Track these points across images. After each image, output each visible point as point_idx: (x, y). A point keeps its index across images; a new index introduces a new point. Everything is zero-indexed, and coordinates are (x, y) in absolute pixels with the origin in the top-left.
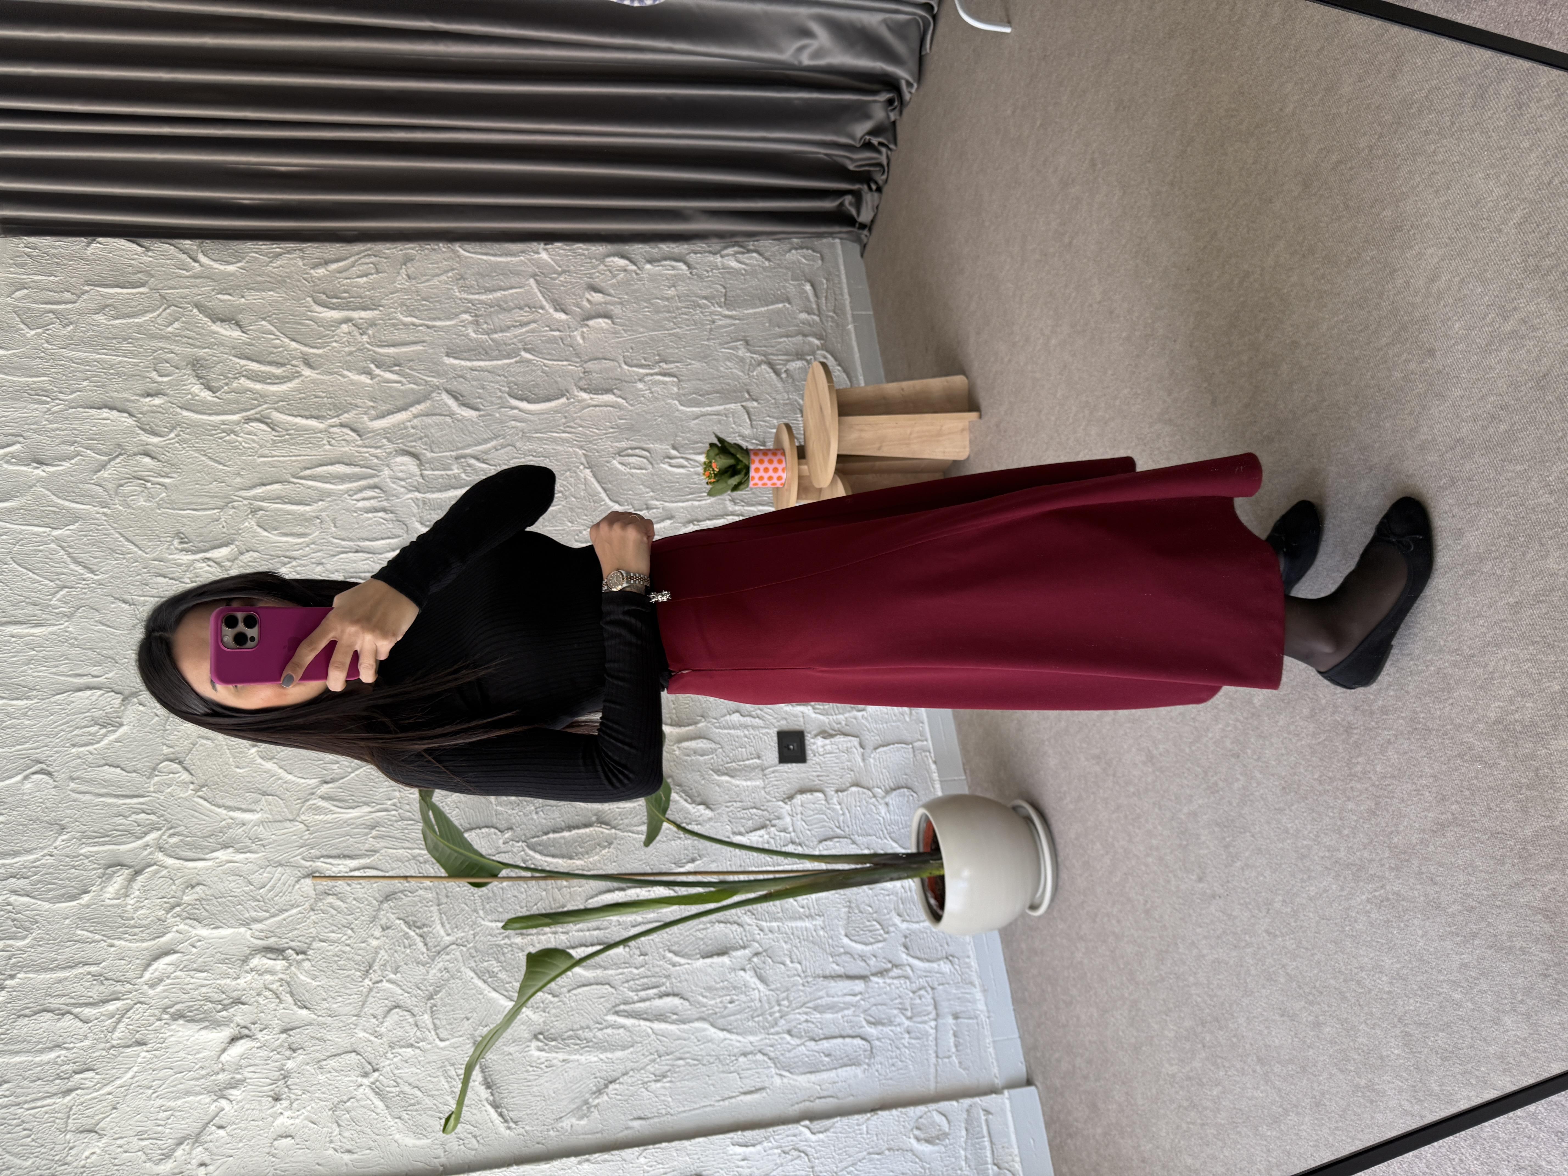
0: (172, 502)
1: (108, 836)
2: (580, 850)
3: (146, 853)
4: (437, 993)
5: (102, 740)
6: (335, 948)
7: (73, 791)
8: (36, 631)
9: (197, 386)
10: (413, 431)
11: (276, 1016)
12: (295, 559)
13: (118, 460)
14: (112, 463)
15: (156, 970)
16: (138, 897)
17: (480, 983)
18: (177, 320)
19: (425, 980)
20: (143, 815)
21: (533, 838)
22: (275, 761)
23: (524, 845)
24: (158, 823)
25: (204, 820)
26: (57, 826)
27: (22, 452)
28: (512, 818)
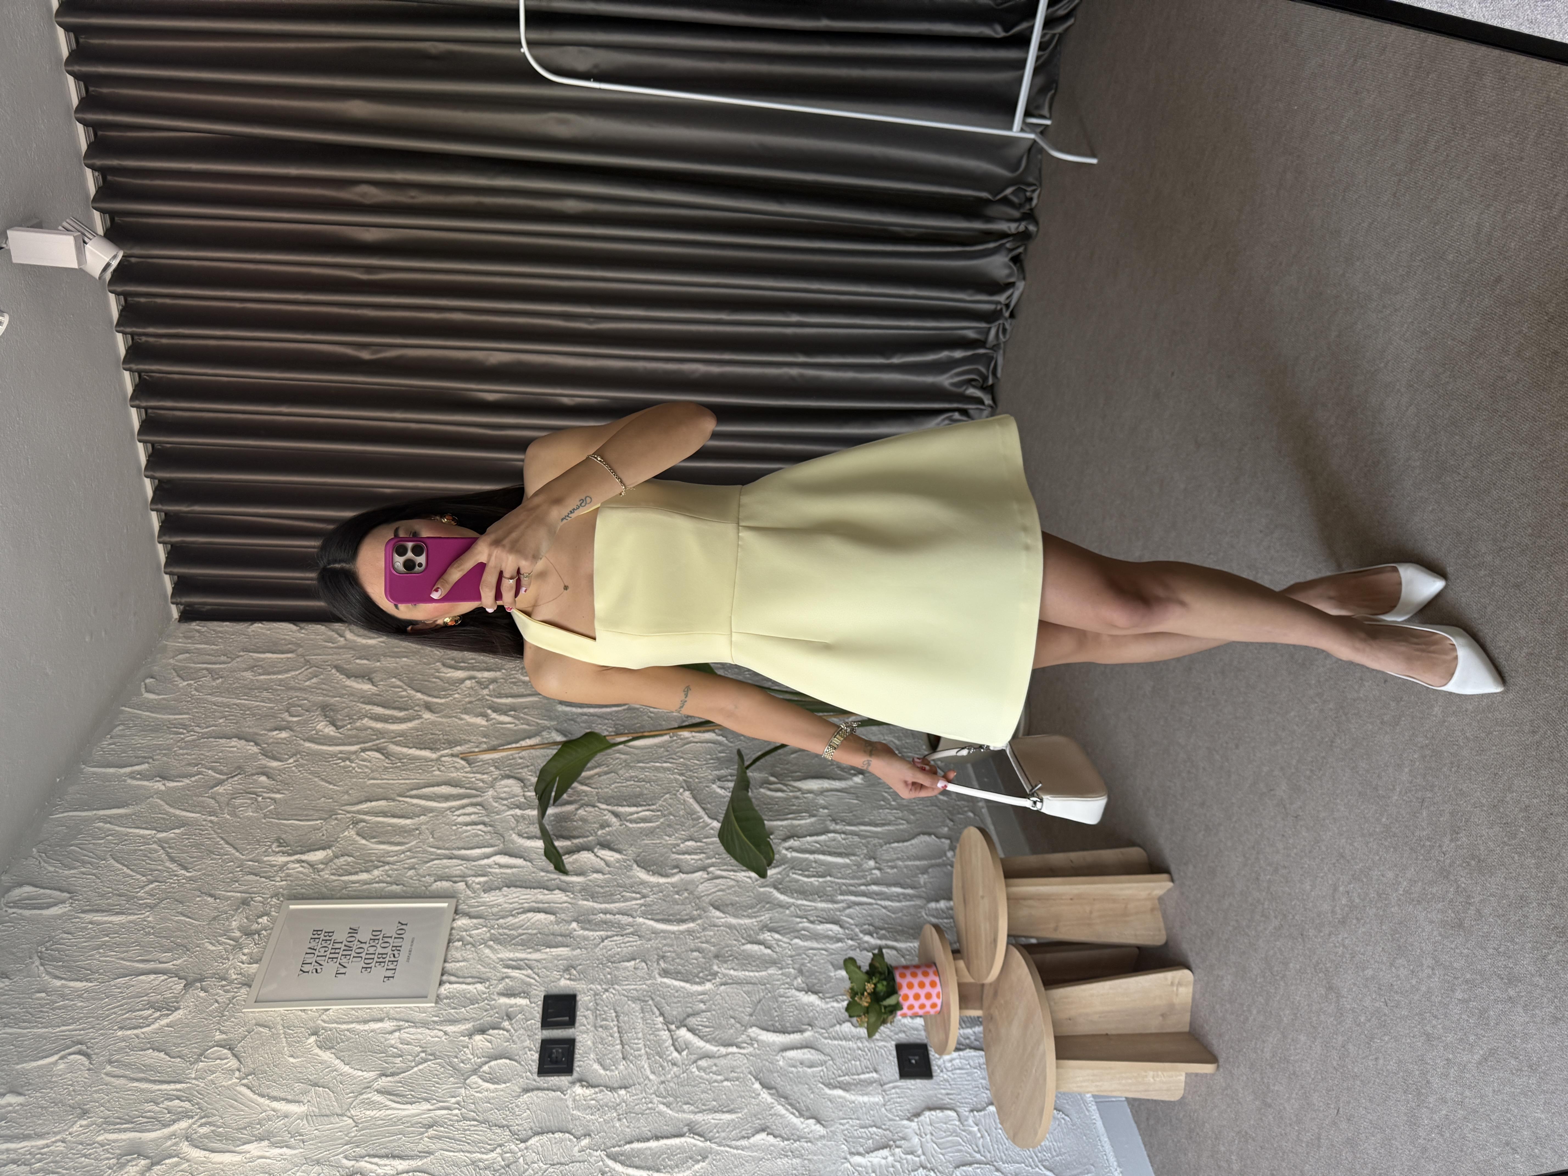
0: (278, 814)
1: (132, 1123)
2: (669, 1163)
3: (169, 1143)
5: (153, 1023)
7: (107, 1074)
8: (116, 919)
9: (323, 723)
10: (520, 761)
12: (388, 863)
13: (236, 778)
14: (230, 780)
18: (316, 676)
20: (177, 1101)
21: (614, 1147)
22: (333, 1051)
23: (603, 1154)
24: (191, 1111)
25: (242, 1111)
26: (79, 1111)
27: (148, 770)
28: (591, 1124)
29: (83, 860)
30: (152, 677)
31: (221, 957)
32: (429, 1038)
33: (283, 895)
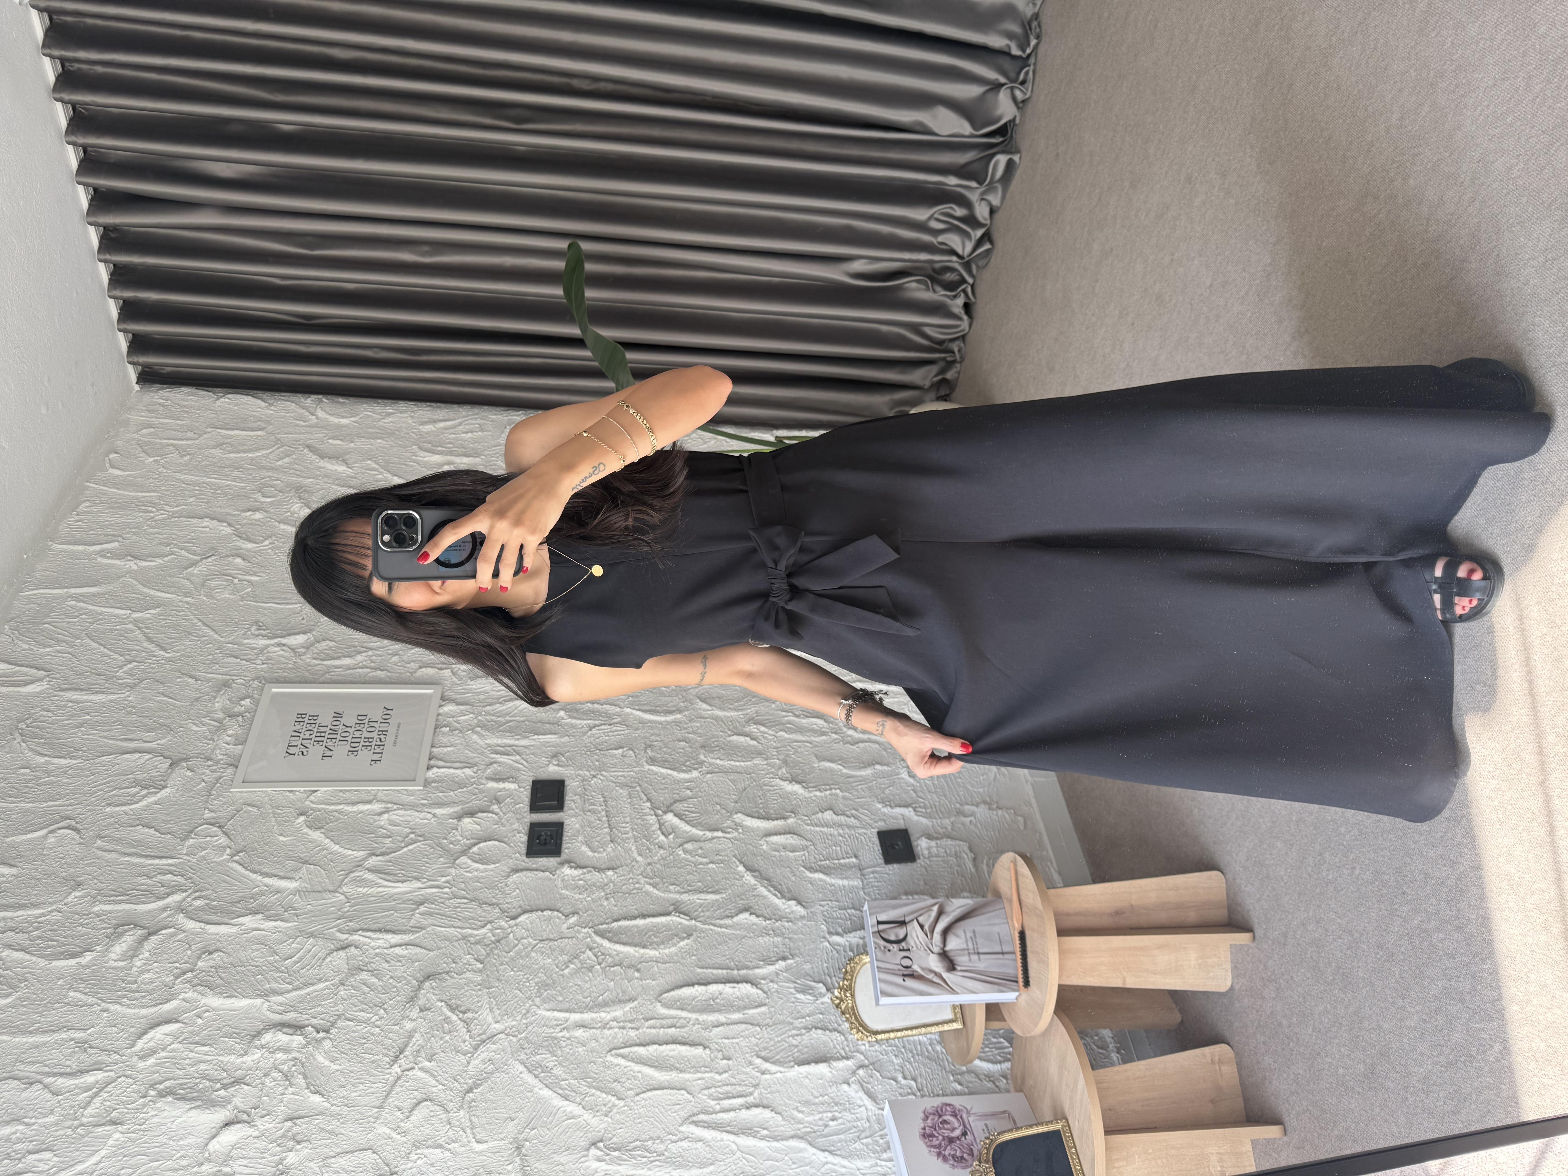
0: (255, 596)
1: (127, 895)
2: (655, 940)
3: (165, 914)
4: (477, 1086)
5: (141, 800)
6: (362, 1029)
7: (98, 848)
8: (96, 698)
9: (297, 505)
11: (282, 1102)
13: (210, 560)
14: (204, 561)
15: (151, 1039)
16: (147, 959)
17: (529, 1078)
18: (288, 456)
19: (466, 1071)
20: (170, 875)
21: (602, 924)
22: (323, 830)
23: (590, 931)
24: (184, 885)
25: (235, 885)
26: (73, 883)
27: (118, 549)
28: (579, 903)
29: (57, 638)
30: (116, 453)
31: (206, 738)
32: (418, 820)
33: (264, 678)
